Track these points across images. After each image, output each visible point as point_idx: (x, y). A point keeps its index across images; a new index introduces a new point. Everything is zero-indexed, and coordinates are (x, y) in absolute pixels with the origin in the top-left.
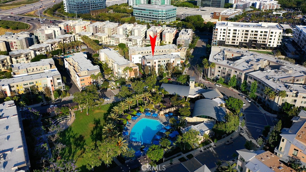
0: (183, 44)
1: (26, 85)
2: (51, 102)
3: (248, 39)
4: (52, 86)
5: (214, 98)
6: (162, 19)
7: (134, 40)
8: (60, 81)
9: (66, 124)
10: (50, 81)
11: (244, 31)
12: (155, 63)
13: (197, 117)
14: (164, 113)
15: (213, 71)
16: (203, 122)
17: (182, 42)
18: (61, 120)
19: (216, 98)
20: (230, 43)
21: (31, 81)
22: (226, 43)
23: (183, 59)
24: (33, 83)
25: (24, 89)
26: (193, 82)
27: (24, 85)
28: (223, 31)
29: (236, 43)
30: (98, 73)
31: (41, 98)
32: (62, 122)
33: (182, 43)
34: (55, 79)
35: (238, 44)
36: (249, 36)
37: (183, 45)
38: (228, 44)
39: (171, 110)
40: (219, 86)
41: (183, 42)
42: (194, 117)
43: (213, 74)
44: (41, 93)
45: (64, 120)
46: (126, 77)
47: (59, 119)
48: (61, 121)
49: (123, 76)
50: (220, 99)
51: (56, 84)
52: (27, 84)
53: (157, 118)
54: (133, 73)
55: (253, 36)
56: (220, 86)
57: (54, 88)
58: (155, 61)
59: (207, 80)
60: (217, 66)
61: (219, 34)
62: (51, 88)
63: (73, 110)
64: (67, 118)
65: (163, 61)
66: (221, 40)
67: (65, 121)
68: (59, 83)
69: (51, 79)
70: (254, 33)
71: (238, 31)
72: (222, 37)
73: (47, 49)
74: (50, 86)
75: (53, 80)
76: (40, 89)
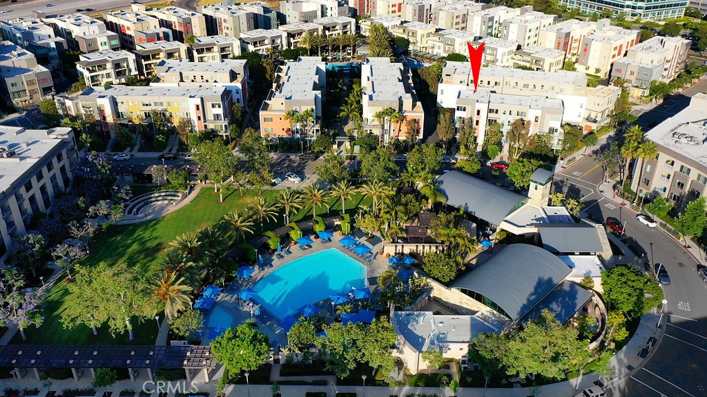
0: (633, 78)
1: (147, 105)
2: (183, 155)
4: (199, 118)
5: (581, 254)
7: (489, 48)
8: (220, 111)
9: (162, 208)
10: (195, 108)
12: (478, 113)
13: (464, 291)
14: (396, 253)
15: (648, 170)
16: (474, 313)
17: (628, 73)
18: (160, 198)
19: (588, 254)
21: (157, 100)
23: (595, 121)
24: (162, 104)
25: (143, 114)
26: (539, 186)
27: (144, 105)
30: (309, 108)
31: (160, 139)
32: (159, 203)
33: (628, 77)
34: (208, 105)
37: (630, 81)
39: (420, 248)
40: (646, 222)
41: (632, 73)
42: (453, 289)
43: (647, 182)
44: (173, 131)
45: (166, 199)
46: (386, 137)
47: (156, 195)
48: (158, 200)
49: (377, 132)
50: (599, 262)
51: (210, 117)
52: (150, 105)
53: (368, 257)
54: (404, 128)
56: (652, 225)
57: (203, 124)
58: (478, 106)
59: (622, 196)
60: (663, 157)
62: (196, 124)
63: (203, 182)
64: (175, 196)
65: (508, 113)
67: (166, 202)
68: (217, 117)
69: (198, 102)
73: (277, 43)
74: (194, 117)
75: (201, 107)
76: (176, 122)
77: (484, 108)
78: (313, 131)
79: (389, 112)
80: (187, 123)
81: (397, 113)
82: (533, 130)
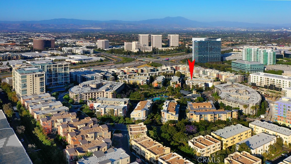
1: (133, 81)
3: (269, 84)
6: (248, 70)
8: (146, 82)
11: (266, 78)
20: (259, 85)
22: (256, 85)
28: (254, 77)
29: (262, 85)
30: (161, 82)
35: (264, 86)
36: (269, 82)
38: (257, 85)
46: (174, 87)
51: (144, 83)
55: (272, 82)
61: (252, 79)
66: (253, 82)
70: (272, 80)
71: (262, 78)
72: (254, 81)
74: (141, 83)
75: (143, 82)
76: (138, 84)
77: (191, 83)
78: (161, 86)
79: (174, 83)
80: (140, 84)
81: (176, 83)
82: (200, 86)
